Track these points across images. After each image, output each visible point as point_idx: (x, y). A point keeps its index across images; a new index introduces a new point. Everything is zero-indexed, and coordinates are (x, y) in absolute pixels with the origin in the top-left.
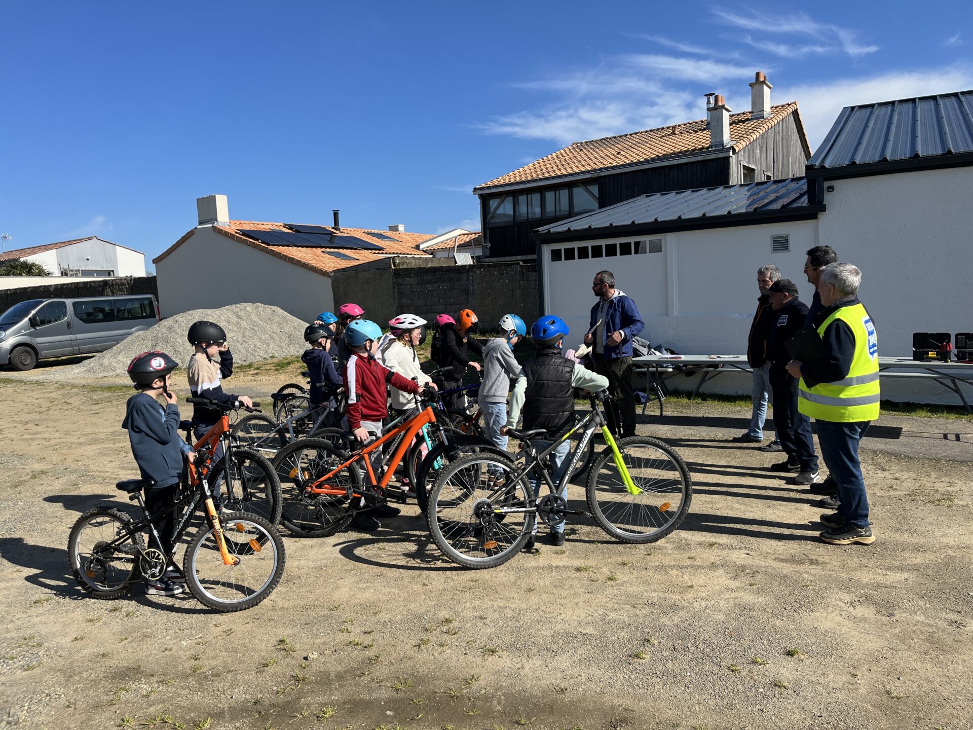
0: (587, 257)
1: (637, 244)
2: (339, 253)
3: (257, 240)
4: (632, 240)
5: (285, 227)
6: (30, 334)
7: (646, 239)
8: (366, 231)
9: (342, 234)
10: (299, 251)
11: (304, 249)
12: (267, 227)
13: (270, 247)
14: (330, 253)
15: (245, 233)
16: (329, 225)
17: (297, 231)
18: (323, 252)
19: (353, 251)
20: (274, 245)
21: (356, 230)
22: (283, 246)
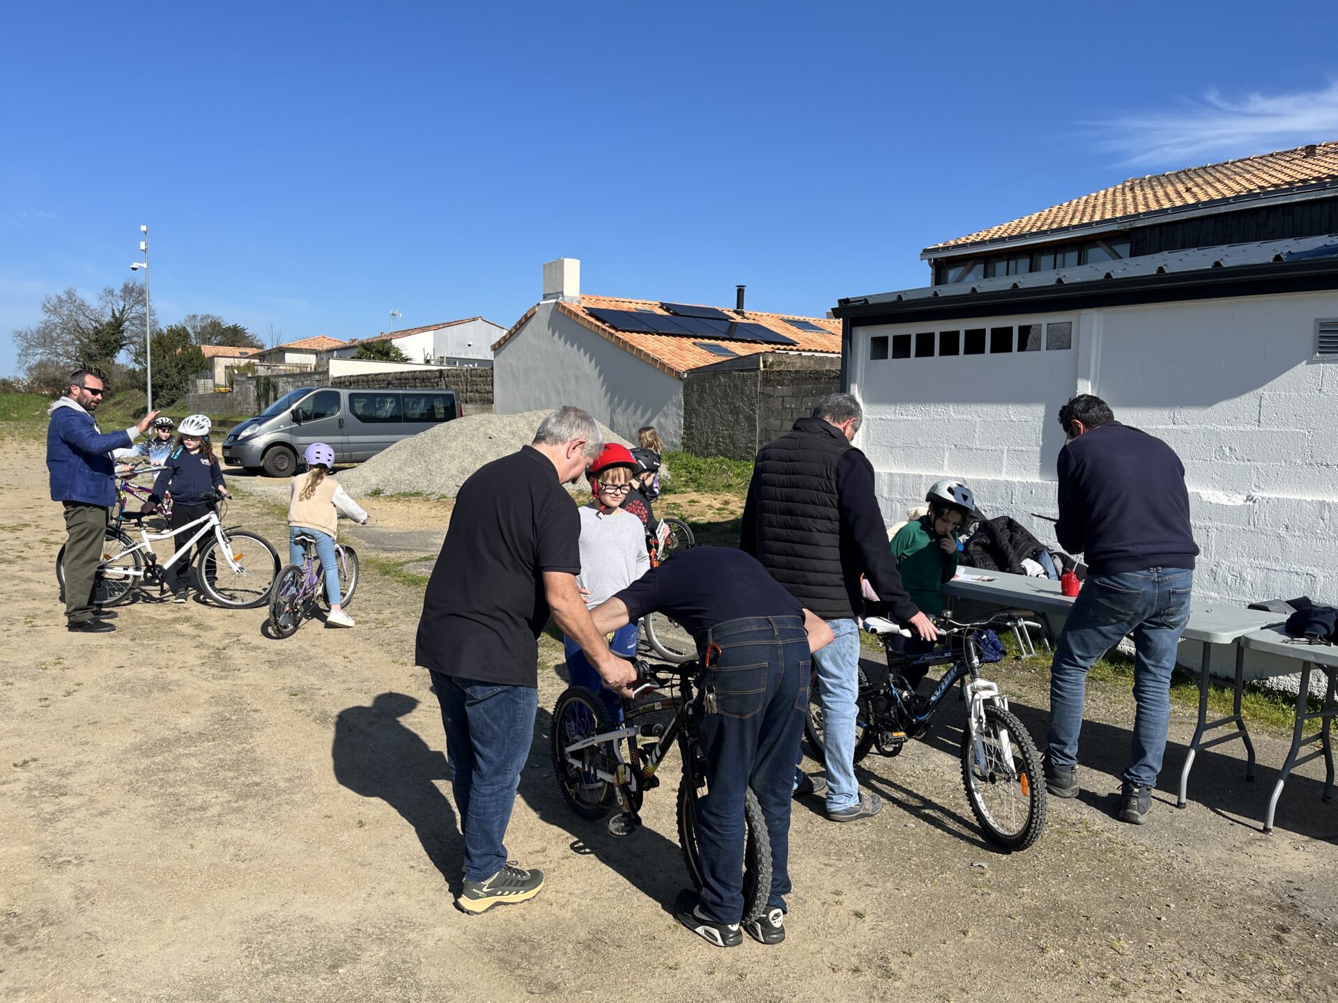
0: (932, 354)
1: (1025, 331)
2: (719, 346)
3: (604, 322)
4: (1014, 322)
5: (661, 307)
6: (291, 431)
7: (1041, 321)
8: (786, 317)
9: (745, 321)
10: (658, 341)
11: (670, 338)
12: (633, 306)
13: (619, 334)
14: (703, 346)
15: (593, 313)
16: (727, 307)
17: (675, 314)
18: (694, 344)
19: (746, 344)
20: (624, 331)
21: (771, 315)
22: (638, 332)
